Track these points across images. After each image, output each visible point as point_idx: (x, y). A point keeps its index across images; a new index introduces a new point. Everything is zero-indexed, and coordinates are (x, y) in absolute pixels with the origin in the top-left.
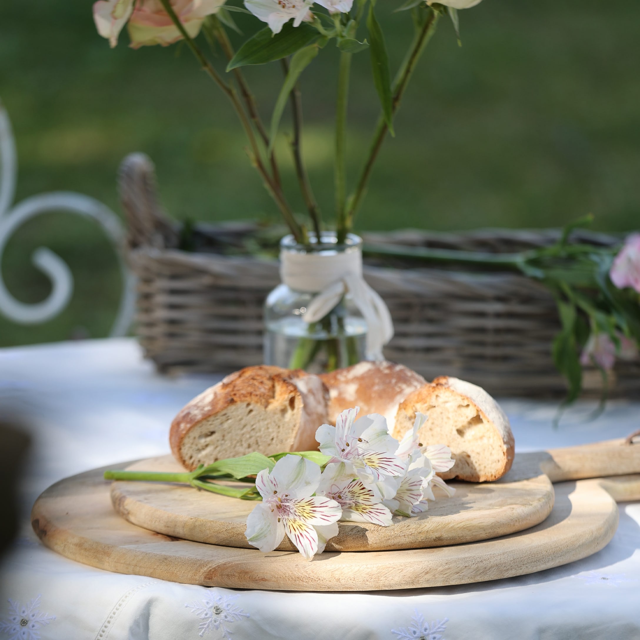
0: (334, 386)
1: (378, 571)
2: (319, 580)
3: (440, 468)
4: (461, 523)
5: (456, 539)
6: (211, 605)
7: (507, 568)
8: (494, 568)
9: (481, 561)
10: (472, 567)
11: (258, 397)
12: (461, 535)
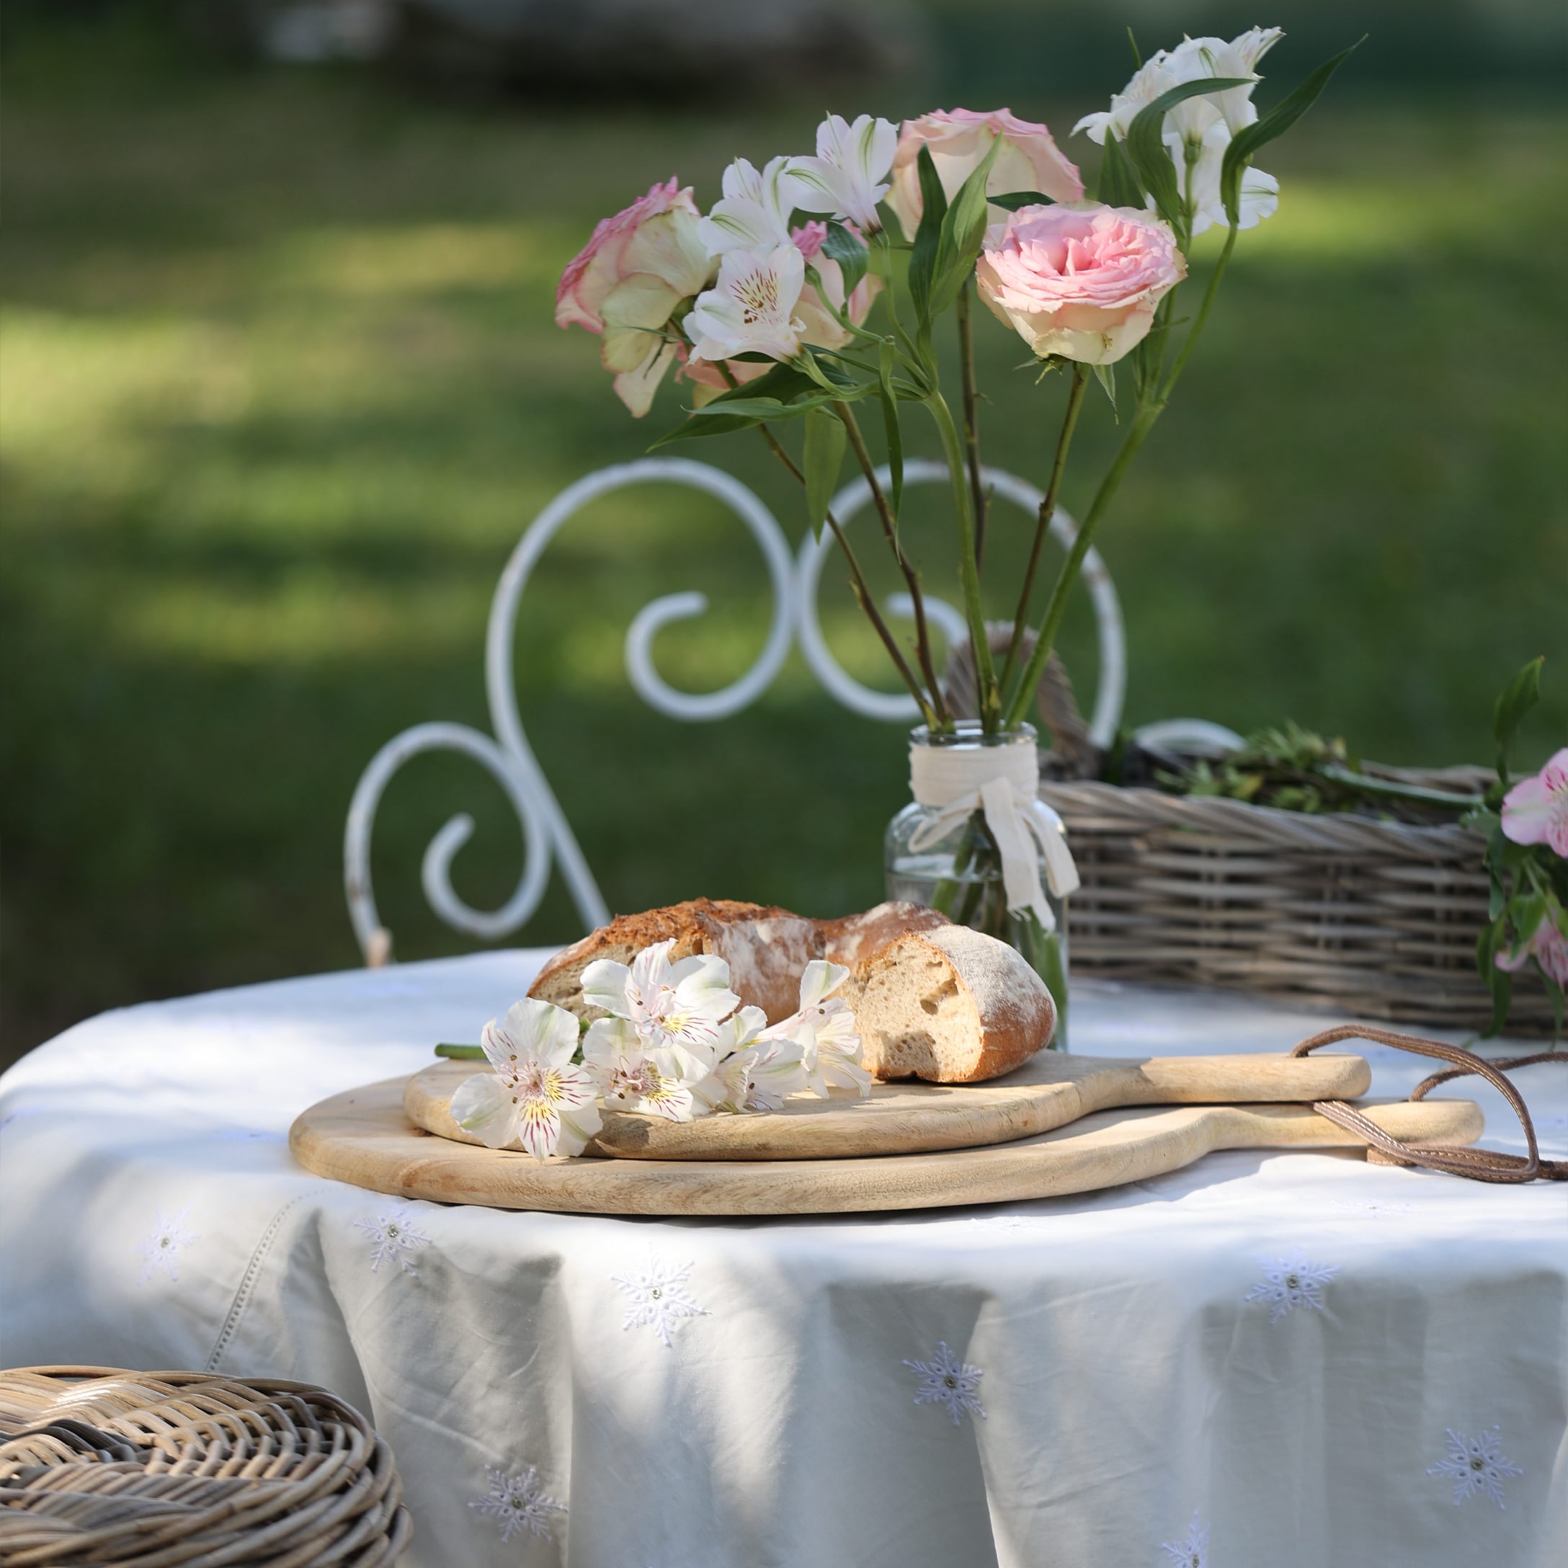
0: (833, 938)
1: (632, 1183)
2: (545, 1192)
3: (847, 1048)
4: (805, 1125)
5: (795, 1149)
6: (386, 1223)
7: (846, 1195)
8: (822, 1193)
9: (801, 1181)
10: (783, 1187)
11: (648, 937)
12: (803, 1144)
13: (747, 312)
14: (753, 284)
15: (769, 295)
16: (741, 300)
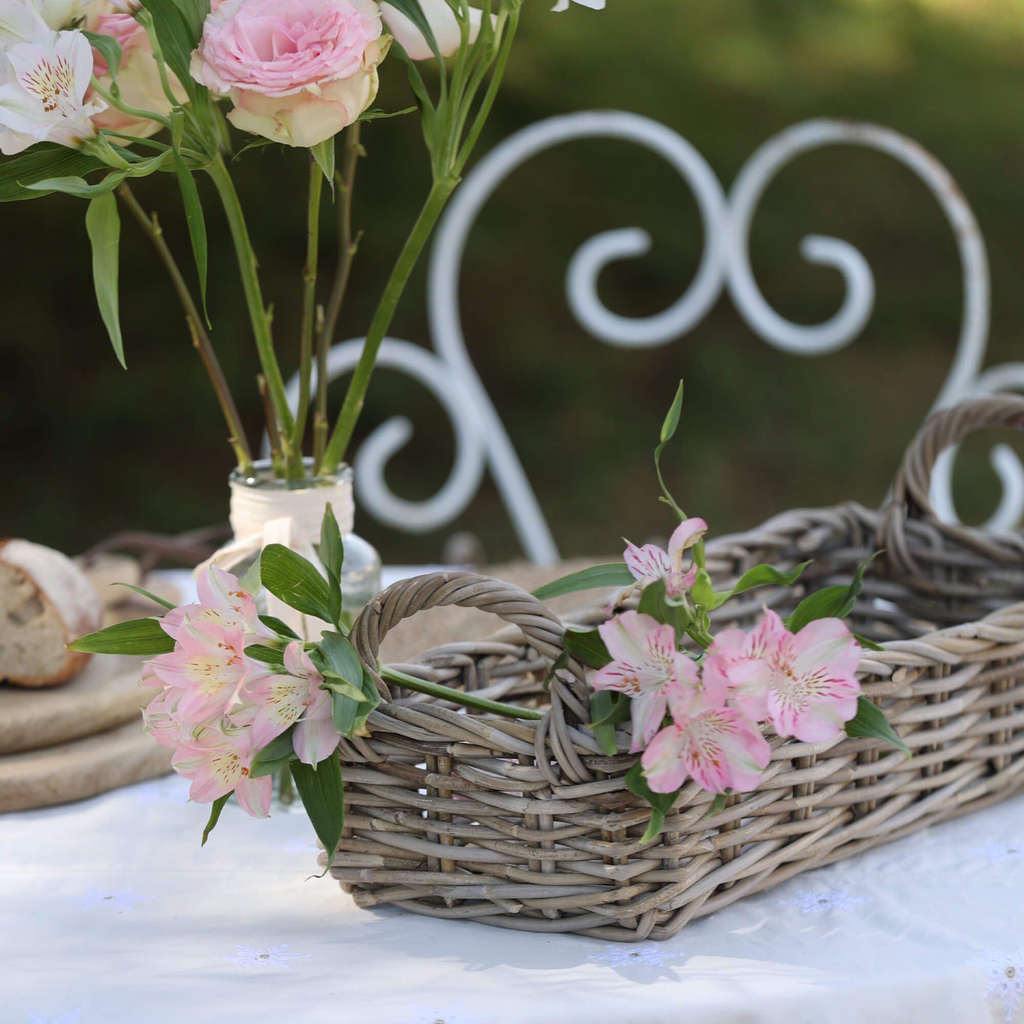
13: (45, 101)
14: (42, 74)
15: (60, 83)
16: (34, 90)
